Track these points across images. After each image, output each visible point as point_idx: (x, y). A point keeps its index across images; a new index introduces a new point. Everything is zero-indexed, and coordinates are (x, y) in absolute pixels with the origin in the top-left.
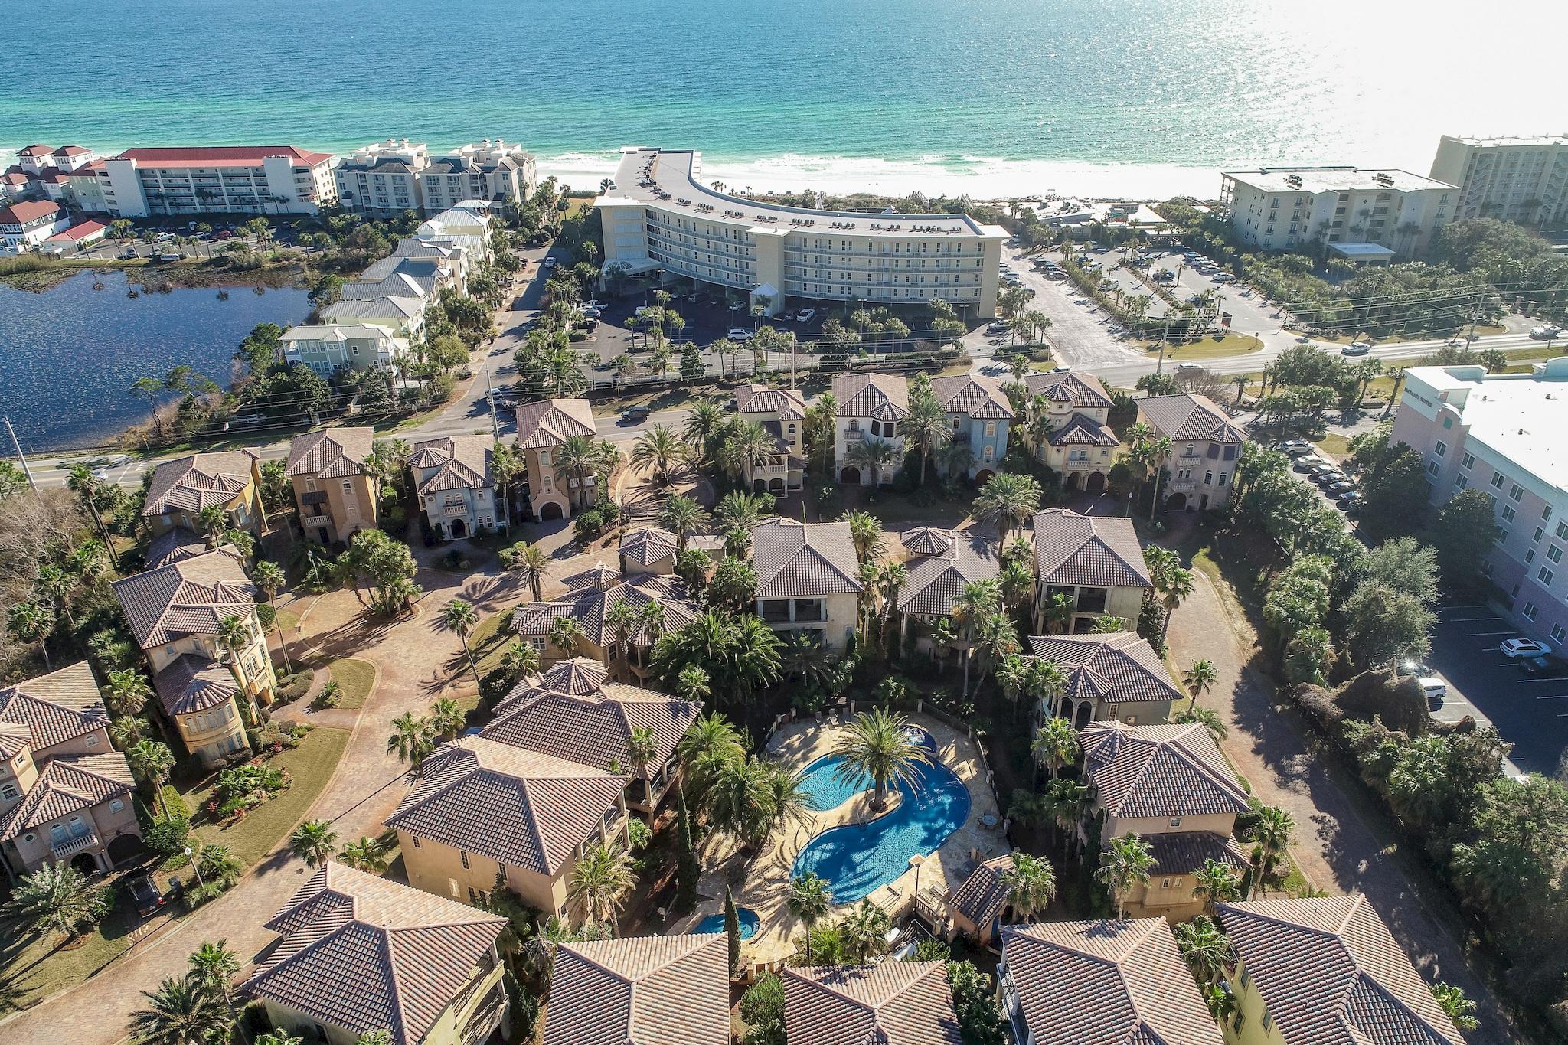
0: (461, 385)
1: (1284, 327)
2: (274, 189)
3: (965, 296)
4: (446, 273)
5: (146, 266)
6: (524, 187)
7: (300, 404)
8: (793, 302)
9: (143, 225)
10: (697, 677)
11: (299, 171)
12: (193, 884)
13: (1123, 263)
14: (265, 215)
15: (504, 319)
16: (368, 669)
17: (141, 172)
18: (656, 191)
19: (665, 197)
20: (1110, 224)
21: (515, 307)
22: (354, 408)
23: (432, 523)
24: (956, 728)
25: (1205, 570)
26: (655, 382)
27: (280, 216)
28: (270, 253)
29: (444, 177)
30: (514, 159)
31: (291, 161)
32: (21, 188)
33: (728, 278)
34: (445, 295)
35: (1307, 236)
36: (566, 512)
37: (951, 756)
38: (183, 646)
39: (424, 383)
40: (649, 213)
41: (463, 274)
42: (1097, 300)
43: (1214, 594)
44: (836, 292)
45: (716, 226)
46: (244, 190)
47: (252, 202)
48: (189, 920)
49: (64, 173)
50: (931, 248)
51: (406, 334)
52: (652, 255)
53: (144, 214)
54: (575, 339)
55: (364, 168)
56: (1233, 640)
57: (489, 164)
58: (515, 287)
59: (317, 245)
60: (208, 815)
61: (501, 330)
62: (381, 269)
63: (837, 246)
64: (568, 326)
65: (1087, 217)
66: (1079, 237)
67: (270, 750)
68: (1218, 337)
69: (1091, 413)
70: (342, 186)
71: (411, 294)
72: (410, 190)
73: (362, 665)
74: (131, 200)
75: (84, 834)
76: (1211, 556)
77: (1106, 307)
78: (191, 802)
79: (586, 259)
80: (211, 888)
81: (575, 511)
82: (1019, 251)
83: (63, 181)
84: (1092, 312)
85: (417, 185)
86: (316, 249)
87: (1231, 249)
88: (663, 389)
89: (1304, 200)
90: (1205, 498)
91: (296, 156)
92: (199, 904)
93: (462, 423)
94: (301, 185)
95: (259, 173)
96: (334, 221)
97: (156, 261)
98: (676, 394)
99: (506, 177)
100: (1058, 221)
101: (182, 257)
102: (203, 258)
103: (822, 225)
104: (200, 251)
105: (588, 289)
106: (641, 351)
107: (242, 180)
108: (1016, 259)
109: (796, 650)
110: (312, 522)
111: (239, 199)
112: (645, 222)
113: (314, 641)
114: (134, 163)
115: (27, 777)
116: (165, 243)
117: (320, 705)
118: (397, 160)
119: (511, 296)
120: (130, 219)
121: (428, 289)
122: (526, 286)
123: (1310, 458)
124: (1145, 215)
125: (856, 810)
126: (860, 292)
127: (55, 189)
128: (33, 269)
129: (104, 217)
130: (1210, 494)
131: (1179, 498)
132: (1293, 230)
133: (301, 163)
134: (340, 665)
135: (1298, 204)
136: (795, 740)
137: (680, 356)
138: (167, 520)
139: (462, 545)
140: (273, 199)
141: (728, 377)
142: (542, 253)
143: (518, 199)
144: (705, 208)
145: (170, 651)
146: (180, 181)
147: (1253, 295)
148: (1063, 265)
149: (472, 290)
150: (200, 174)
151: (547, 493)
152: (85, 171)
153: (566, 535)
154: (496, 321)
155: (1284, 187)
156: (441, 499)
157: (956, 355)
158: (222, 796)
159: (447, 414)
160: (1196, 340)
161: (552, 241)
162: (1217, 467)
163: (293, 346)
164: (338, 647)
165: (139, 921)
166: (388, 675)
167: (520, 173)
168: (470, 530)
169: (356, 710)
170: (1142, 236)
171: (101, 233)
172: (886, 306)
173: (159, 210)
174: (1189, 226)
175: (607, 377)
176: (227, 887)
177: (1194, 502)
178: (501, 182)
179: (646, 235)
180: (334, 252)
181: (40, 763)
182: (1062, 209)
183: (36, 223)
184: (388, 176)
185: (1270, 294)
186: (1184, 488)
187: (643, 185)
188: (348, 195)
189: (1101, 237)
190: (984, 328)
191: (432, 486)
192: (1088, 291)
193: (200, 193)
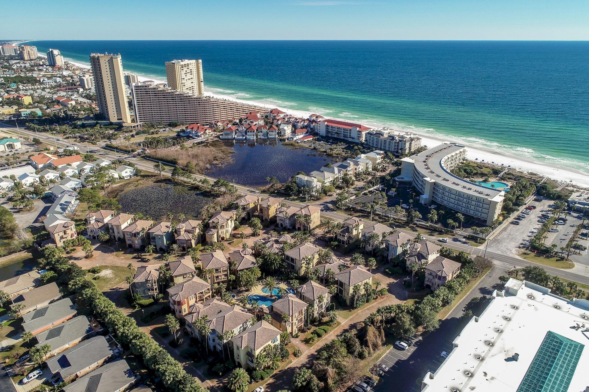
0: (327, 197)
2: (352, 135)
4: (349, 169)
5: (312, 149)
7: (290, 191)
8: (431, 202)
11: (359, 132)
14: (347, 141)
17: (327, 126)
18: (426, 159)
19: (425, 162)
22: (301, 195)
23: (278, 223)
26: (366, 211)
27: (351, 142)
28: (337, 152)
29: (388, 141)
30: (411, 139)
31: (358, 129)
32: (306, 124)
34: (345, 175)
38: (214, 224)
39: (317, 194)
41: (359, 170)
42: (540, 233)
44: (445, 203)
46: (346, 134)
47: (347, 137)
49: (316, 122)
51: (324, 182)
52: (413, 177)
54: (365, 194)
55: (373, 134)
57: (402, 139)
60: (201, 250)
63: (447, 190)
64: (368, 190)
70: (366, 138)
71: (333, 172)
72: (380, 142)
73: (241, 241)
74: (322, 131)
78: (202, 247)
83: (314, 124)
84: (529, 236)
86: (347, 154)
91: (360, 128)
94: (358, 135)
95: (350, 130)
96: (356, 147)
97: (315, 148)
98: (367, 215)
99: (405, 144)
100: (576, 203)
101: (320, 149)
102: (323, 150)
104: (325, 148)
106: (374, 202)
107: (346, 131)
111: (345, 136)
113: (240, 234)
114: (326, 123)
117: (230, 243)
118: (380, 134)
119: (370, 178)
120: (320, 136)
121: (340, 172)
125: (268, 295)
127: (312, 126)
128: (292, 145)
129: (315, 135)
131: (429, 286)
133: (360, 130)
134: (239, 239)
138: (236, 205)
140: (351, 138)
141: (382, 216)
144: (428, 168)
145: (212, 224)
146: (334, 129)
148: (550, 219)
150: (338, 128)
152: (318, 122)
157: (452, 232)
158: (205, 249)
163: (298, 179)
164: (243, 236)
167: (411, 143)
168: (283, 226)
169: (232, 246)
171: (311, 139)
173: (327, 135)
177: (433, 289)
178: (403, 145)
179: (413, 171)
180: (350, 155)
181: (185, 231)
183: (300, 134)
184: (375, 138)
186: (429, 284)
187: (428, 156)
188: (366, 140)
193: (337, 133)
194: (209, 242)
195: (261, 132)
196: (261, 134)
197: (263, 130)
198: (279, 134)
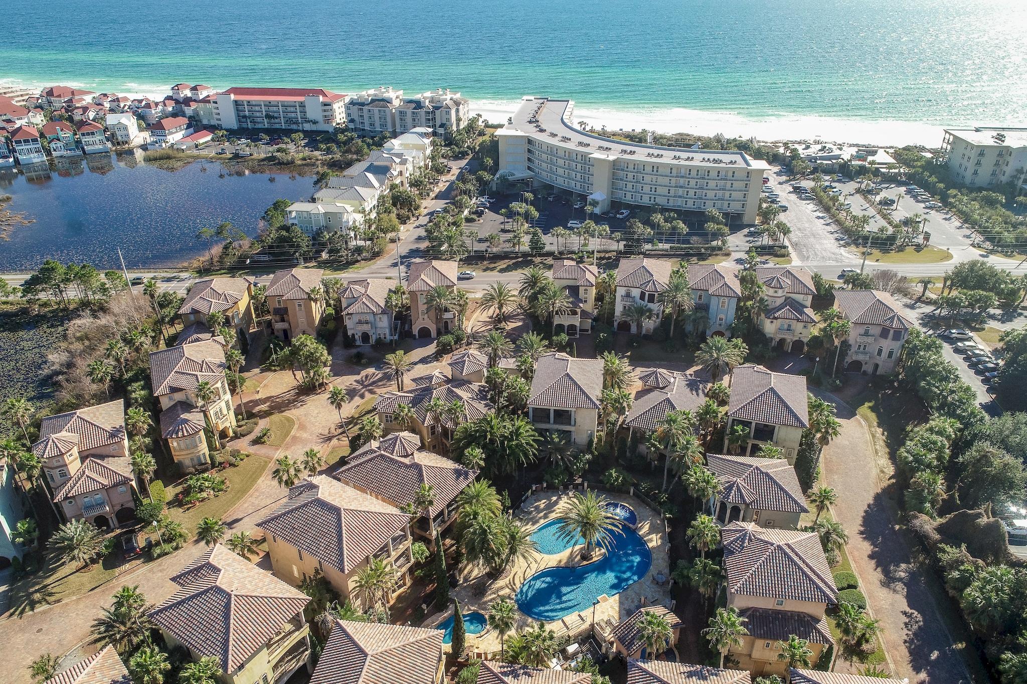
0: (392, 245)
1: (973, 245)
2: (310, 115)
3: (735, 207)
4: (395, 173)
5: (230, 159)
6: (459, 120)
7: (292, 250)
8: (615, 205)
9: (233, 134)
10: (476, 454)
11: (325, 105)
12: (158, 544)
13: (858, 191)
14: (304, 132)
15: (429, 205)
16: (291, 422)
17: (236, 102)
18: (537, 126)
19: (542, 131)
20: (853, 163)
21: (436, 198)
22: (325, 255)
23: (350, 333)
24: (654, 510)
25: (866, 419)
26: (512, 252)
27: (312, 132)
28: (301, 155)
29: (409, 112)
30: (455, 102)
31: (321, 98)
32: (170, 109)
33: (575, 186)
34: (393, 187)
35: (1004, 179)
36: (434, 334)
37: (646, 528)
38: (178, 397)
39: (368, 243)
40: (530, 141)
41: (408, 175)
42: (833, 216)
43: (868, 437)
44: (646, 201)
45: (570, 152)
46: (293, 115)
47: (297, 123)
48: (151, 565)
49: (195, 101)
50: (713, 174)
51: (363, 211)
52: (529, 168)
53: (236, 128)
54: (468, 220)
55: (363, 104)
56: (875, 472)
57: (439, 105)
58: (441, 185)
59: (328, 151)
60: (177, 502)
61: (426, 211)
62: (357, 169)
63: (648, 169)
64: (466, 212)
65: (837, 157)
66: (828, 171)
67: (221, 466)
68: (918, 248)
69: (799, 298)
70: (349, 115)
71: (370, 185)
72: (389, 120)
73: (288, 419)
74: (229, 119)
75: (101, 504)
76: (872, 409)
77: (838, 222)
78: (170, 492)
79: (485, 169)
80: (167, 547)
81: (439, 333)
82: (784, 178)
83: (194, 106)
84: (827, 225)
85: (393, 116)
86: (328, 154)
87: (942, 185)
88: (517, 257)
89: (1003, 153)
90: (877, 366)
91: (325, 95)
92: (159, 556)
93: (387, 270)
94: (326, 114)
95: (302, 105)
96: (341, 137)
97: (236, 156)
98: (523, 261)
99: (448, 113)
100: (816, 159)
101: (251, 155)
102: (263, 156)
103: (641, 155)
104: (262, 151)
105: (483, 188)
106: (509, 231)
107: (292, 109)
108: (780, 183)
109: (549, 443)
110: (279, 326)
111: (289, 121)
112: (527, 146)
113: (264, 401)
114: (232, 97)
115: (74, 466)
116: (243, 145)
117: (258, 441)
118: (383, 100)
119: (437, 190)
120: (227, 130)
121: (382, 183)
122: (448, 184)
123: (967, 343)
124: (882, 157)
125: (571, 557)
126: (662, 201)
127: (189, 111)
128: (169, 157)
129: (212, 128)
130: (880, 364)
131: (857, 365)
132: (993, 174)
133: (327, 100)
134: (276, 417)
135: (1000, 155)
136: (542, 504)
137: (530, 236)
138: (192, 317)
139: (366, 349)
140: (309, 122)
141: (561, 253)
142: (463, 163)
143: (454, 128)
144: (566, 139)
145: (170, 399)
146: (257, 108)
147: (953, 219)
148: (813, 190)
149: (412, 185)
150: (269, 104)
151: (422, 321)
152: (206, 101)
153: (431, 349)
154: (423, 206)
155: (991, 142)
156: (356, 318)
157: (720, 249)
158: (187, 492)
159: (380, 263)
160: (901, 249)
161: (471, 156)
162: (887, 345)
163: (294, 214)
164: (278, 406)
165: (124, 561)
166: (302, 427)
167: (457, 111)
168: (373, 340)
169: (277, 447)
170: (876, 172)
171: (209, 138)
172: (676, 211)
173: (244, 125)
174: (914, 167)
175: (482, 247)
176: (177, 548)
177: (868, 368)
178: (445, 117)
179: (527, 155)
180: (338, 156)
181: (83, 459)
182: (820, 150)
183: (174, 130)
184: (376, 110)
185: (967, 219)
187: (530, 122)
188: (352, 121)
189: (845, 172)
190: (746, 231)
191: (351, 310)
192: (827, 209)
193: (268, 116)
194: (187, 462)
195: (59, 140)
196: (59, 144)
197: (62, 135)
198: (112, 138)
